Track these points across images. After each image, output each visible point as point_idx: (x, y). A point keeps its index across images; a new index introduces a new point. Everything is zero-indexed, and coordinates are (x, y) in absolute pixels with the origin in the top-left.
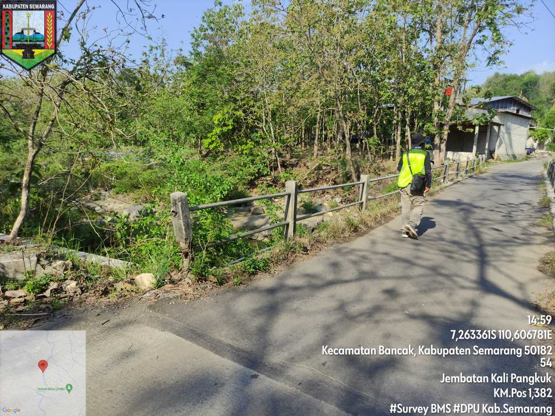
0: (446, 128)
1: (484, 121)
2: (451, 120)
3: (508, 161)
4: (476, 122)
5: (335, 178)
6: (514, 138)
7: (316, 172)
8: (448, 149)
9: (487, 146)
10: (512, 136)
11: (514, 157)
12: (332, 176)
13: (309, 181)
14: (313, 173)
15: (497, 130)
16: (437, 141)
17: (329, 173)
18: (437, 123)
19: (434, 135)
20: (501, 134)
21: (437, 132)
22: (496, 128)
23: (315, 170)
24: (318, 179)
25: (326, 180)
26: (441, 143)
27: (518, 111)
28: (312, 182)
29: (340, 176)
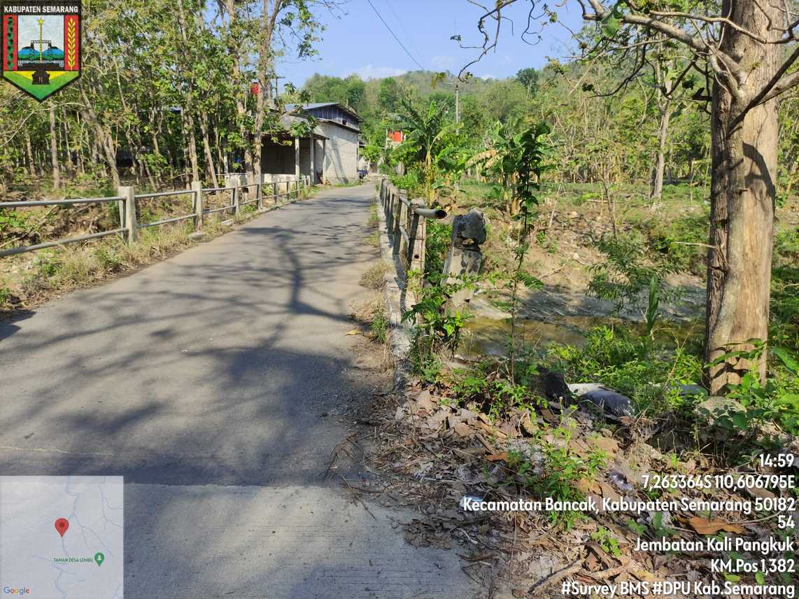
0: (258, 140)
1: (304, 132)
2: (263, 130)
3: (339, 186)
4: (294, 133)
5: (98, 220)
6: (343, 157)
7: (62, 211)
8: (264, 171)
9: (312, 167)
10: (341, 154)
11: (346, 181)
12: (93, 216)
13: (50, 229)
14: (56, 214)
15: (322, 146)
16: (248, 159)
17: (87, 211)
18: (245, 134)
19: (243, 151)
20: (327, 151)
21: (246, 145)
22: (320, 142)
23: (60, 209)
24: (67, 222)
25: (82, 225)
26: (254, 161)
27: (344, 122)
28: (58, 229)
29: (107, 215)
